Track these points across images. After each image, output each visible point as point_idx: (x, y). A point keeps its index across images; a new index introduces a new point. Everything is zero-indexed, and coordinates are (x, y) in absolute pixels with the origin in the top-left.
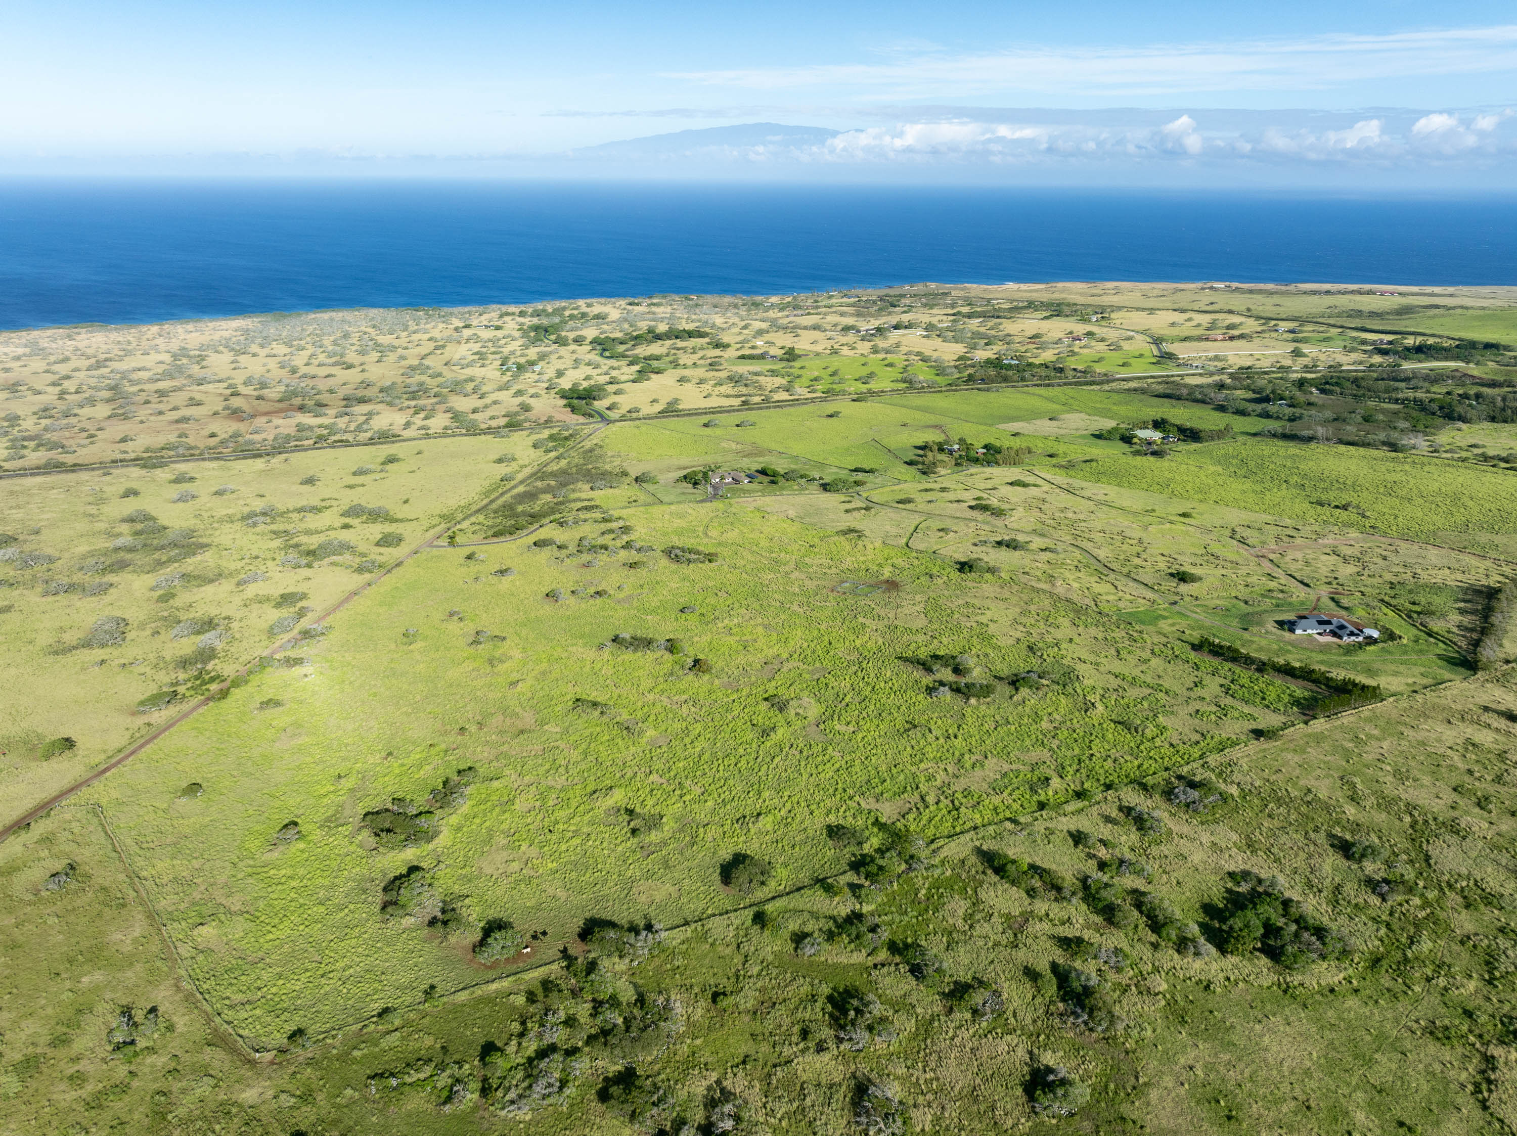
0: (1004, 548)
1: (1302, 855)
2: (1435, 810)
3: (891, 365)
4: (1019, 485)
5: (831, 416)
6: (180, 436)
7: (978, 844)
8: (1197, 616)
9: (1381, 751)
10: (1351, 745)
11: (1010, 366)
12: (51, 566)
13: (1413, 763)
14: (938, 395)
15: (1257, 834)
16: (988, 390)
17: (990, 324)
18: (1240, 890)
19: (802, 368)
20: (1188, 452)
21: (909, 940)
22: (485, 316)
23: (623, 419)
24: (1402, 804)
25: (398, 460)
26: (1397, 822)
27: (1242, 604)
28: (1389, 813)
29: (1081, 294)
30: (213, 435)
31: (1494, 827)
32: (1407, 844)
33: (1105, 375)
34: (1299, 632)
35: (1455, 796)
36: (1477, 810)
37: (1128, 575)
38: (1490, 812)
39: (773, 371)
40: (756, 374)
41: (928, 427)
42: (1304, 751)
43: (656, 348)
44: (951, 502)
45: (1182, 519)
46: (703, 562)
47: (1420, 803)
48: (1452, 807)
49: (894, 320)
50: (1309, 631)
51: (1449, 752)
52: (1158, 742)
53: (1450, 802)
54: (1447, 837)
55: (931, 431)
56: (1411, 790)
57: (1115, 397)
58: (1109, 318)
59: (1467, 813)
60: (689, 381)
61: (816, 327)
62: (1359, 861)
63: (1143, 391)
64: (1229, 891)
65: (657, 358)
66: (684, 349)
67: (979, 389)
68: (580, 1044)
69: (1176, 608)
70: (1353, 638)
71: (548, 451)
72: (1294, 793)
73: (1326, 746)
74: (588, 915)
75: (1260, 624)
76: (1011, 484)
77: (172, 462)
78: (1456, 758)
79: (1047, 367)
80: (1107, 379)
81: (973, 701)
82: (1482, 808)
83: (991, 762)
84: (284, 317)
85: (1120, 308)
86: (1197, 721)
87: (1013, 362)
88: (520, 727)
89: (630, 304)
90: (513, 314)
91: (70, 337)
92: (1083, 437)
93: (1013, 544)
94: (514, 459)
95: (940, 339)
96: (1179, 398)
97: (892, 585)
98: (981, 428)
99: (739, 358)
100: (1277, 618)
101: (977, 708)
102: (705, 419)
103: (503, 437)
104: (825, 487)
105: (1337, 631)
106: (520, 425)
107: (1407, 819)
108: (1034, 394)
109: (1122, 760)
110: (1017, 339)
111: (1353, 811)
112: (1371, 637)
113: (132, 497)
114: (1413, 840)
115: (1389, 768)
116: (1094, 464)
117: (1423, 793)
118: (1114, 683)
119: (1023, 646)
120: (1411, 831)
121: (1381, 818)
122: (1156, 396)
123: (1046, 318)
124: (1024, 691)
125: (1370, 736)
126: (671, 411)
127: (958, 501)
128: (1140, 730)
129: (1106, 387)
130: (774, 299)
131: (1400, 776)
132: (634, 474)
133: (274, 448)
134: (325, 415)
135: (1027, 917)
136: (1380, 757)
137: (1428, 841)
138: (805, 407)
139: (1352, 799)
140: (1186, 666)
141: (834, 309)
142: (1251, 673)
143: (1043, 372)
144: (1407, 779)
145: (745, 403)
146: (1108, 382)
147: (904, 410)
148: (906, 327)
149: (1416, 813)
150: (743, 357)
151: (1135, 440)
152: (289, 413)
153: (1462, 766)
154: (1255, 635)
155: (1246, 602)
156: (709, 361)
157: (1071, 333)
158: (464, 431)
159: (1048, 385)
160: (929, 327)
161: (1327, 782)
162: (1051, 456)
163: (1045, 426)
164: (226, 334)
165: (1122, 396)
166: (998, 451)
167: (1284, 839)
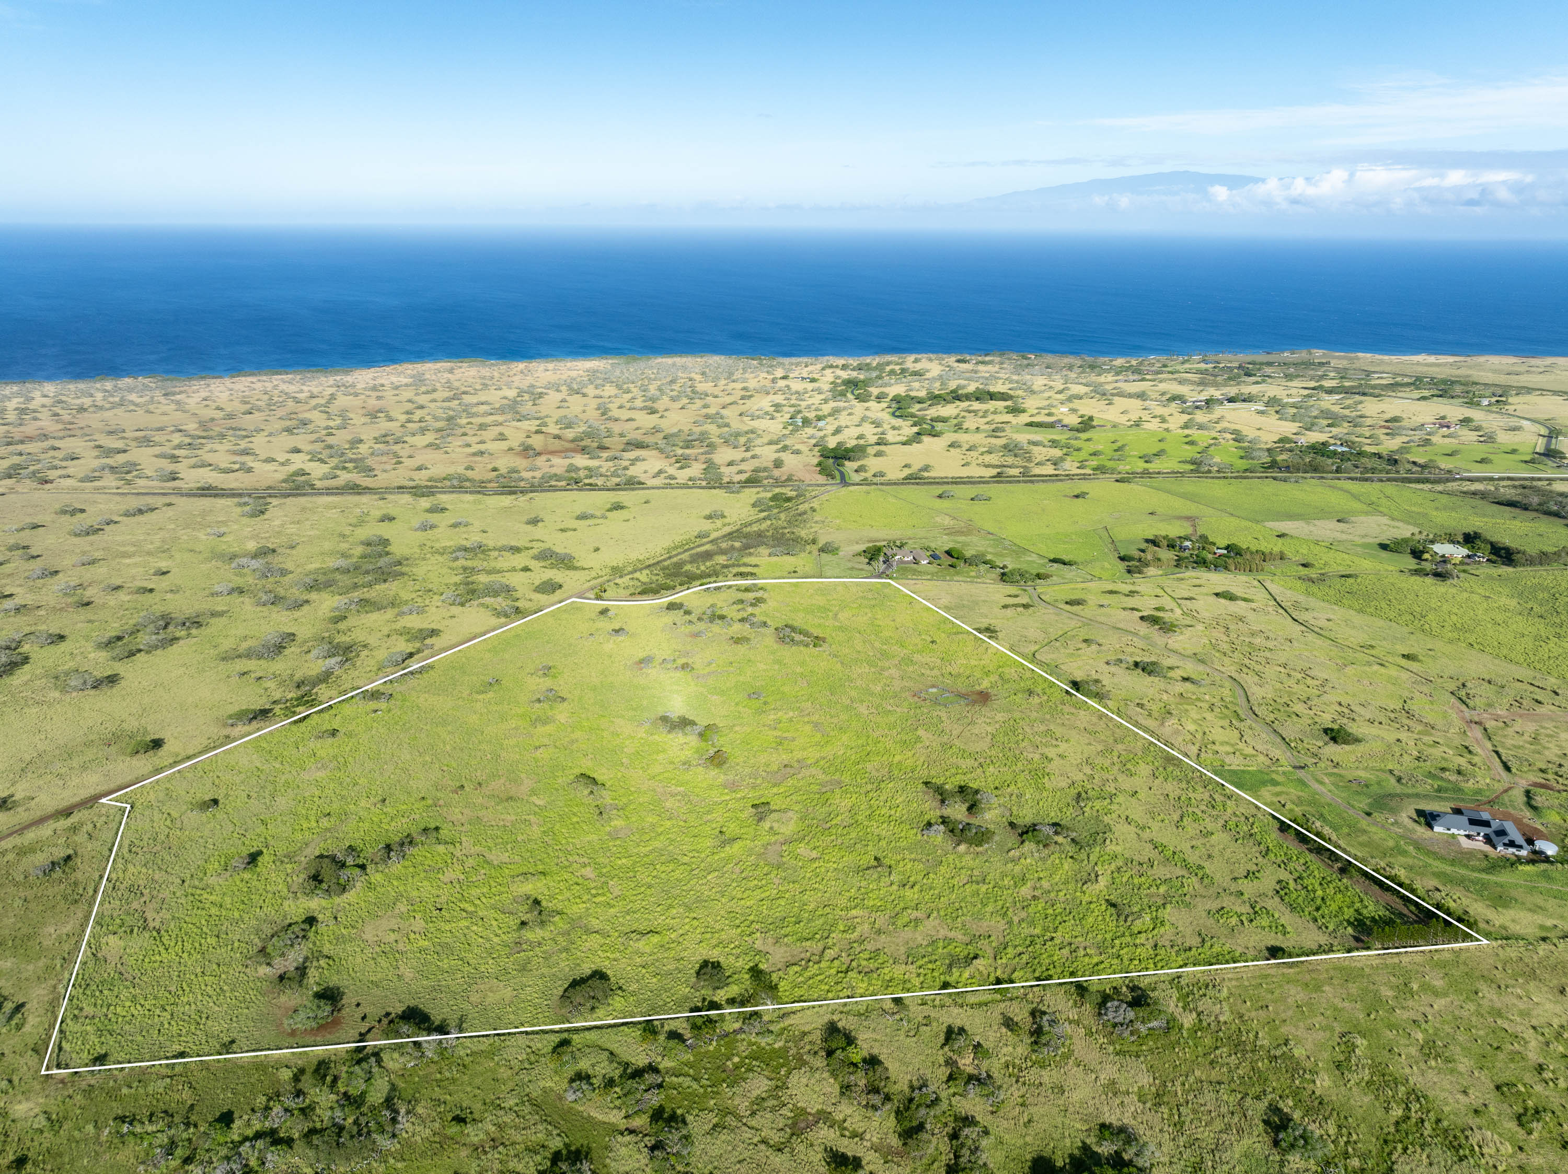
0: (1140, 671)
1: (1218, 1125)
2: (1447, 1109)
3: (1191, 443)
4: (1225, 598)
5: (1077, 496)
6: (467, 469)
7: (836, 1018)
8: (1316, 786)
9: (1428, 1010)
10: (1390, 993)
11: (1335, 453)
12: (282, 579)
13: (1461, 1037)
14: (1222, 482)
15: (1177, 1083)
16: (1285, 480)
17: (1348, 402)
18: (1099, 1150)
19: (1088, 440)
20: (1491, 578)
21: (679, 1112)
22: (810, 368)
23: (865, 482)
24: (1402, 1089)
25: (622, 508)
26: (1380, 1113)
27: (1393, 781)
28: (1377, 1097)
29: (1495, 371)
30: (495, 470)
31: (1522, 1156)
32: (1373, 1145)
33: (1449, 472)
34: (1437, 829)
35: (1492, 1098)
36: (1512, 1125)
37: (1270, 724)
38: (1530, 1133)
39: (1053, 441)
40: (1035, 444)
41: (1179, 518)
42: (1318, 988)
43: (948, 410)
44: (1124, 609)
45: (1404, 662)
46: (807, 645)
47: (1431, 1094)
48: (1476, 1111)
49: (1232, 391)
50: (1453, 831)
51: (1529, 1034)
52: (1141, 939)
53: (1477, 1103)
54: (1437, 1151)
55: (1178, 523)
56: (1430, 1074)
57: (1444, 499)
58: (1505, 403)
59: (1493, 1125)
60: (960, 446)
61: (1142, 396)
62: (1284, 1152)
63: (1483, 495)
64: (1085, 1148)
65: (944, 420)
66: (975, 412)
67: (1275, 478)
68: (296, 1136)
69: (1301, 774)
70: (1511, 850)
71: (762, 511)
72: (1264, 1041)
73: (1353, 988)
74: (412, 1003)
75: (1393, 811)
76: (1217, 595)
77: (440, 492)
78: (1533, 1044)
79: (1380, 457)
80: (1449, 476)
81: (962, 848)
82: (1521, 1124)
83: (932, 922)
84: (635, 360)
85: (1529, 390)
86: (1212, 921)
87: (1340, 449)
88: (512, 793)
89: (958, 361)
90: (837, 367)
91: (451, 371)
92: (1365, 546)
93: (1150, 668)
94: (723, 516)
95: (1277, 416)
96: (1526, 508)
97: (984, 697)
98: (1245, 523)
99: (1027, 425)
100: (1420, 807)
101: (961, 856)
102: (939, 490)
103: (733, 492)
104: (1004, 577)
105: (1493, 837)
106: (759, 482)
107: (1397, 1112)
108: (1341, 489)
109: (1082, 952)
110: (1369, 422)
111: (1327, 1083)
112: (1541, 853)
113: (386, 523)
114: (1386, 1142)
115: (1420, 1036)
116: (1351, 580)
117: (1446, 1082)
118: (1148, 852)
119: (1073, 792)
120: (1392, 1129)
121: (1362, 1100)
122: (1498, 503)
123: (1424, 398)
124: (1029, 846)
125: (1426, 987)
126: (914, 479)
127: (1133, 609)
128: (1130, 919)
129: (1440, 487)
130: (1119, 362)
131: (1429, 1050)
132: (821, 543)
133: (532, 486)
134: (599, 457)
135: (823, 1117)
136: (1420, 1018)
137: (1405, 1149)
138: (1059, 484)
139: (1338, 1066)
140: (1256, 848)
141: (1176, 376)
142: (1329, 871)
143: (1375, 463)
144: (1438, 1056)
145: (999, 475)
146: (1448, 480)
147: (1164, 496)
148: (1244, 401)
149: (1415, 1106)
150: (1030, 424)
151: (1426, 556)
152: (569, 454)
153: (1534, 1055)
154: (1376, 824)
155: (1399, 780)
156: (994, 426)
157: (1443, 418)
158: (704, 483)
159: (1366, 480)
160: (1272, 402)
161: (1321, 1036)
162: (1304, 565)
163: (1327, 529)
164: (574, 374)
165: (1455, 498)
166: (1239, 553)
167: (1208, 1097)
